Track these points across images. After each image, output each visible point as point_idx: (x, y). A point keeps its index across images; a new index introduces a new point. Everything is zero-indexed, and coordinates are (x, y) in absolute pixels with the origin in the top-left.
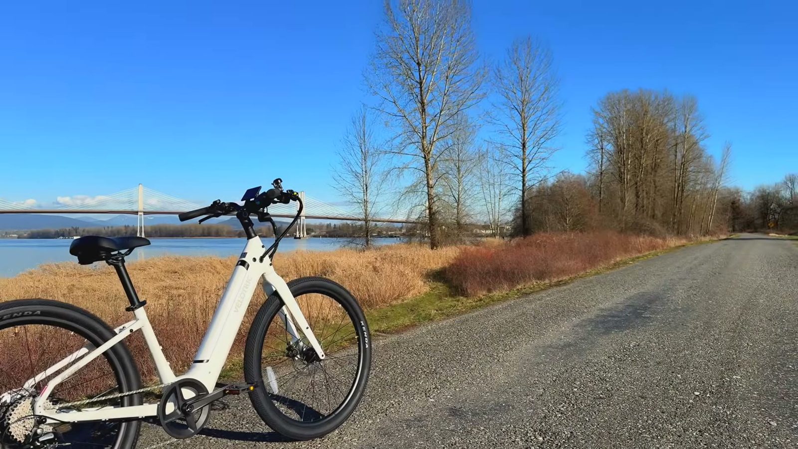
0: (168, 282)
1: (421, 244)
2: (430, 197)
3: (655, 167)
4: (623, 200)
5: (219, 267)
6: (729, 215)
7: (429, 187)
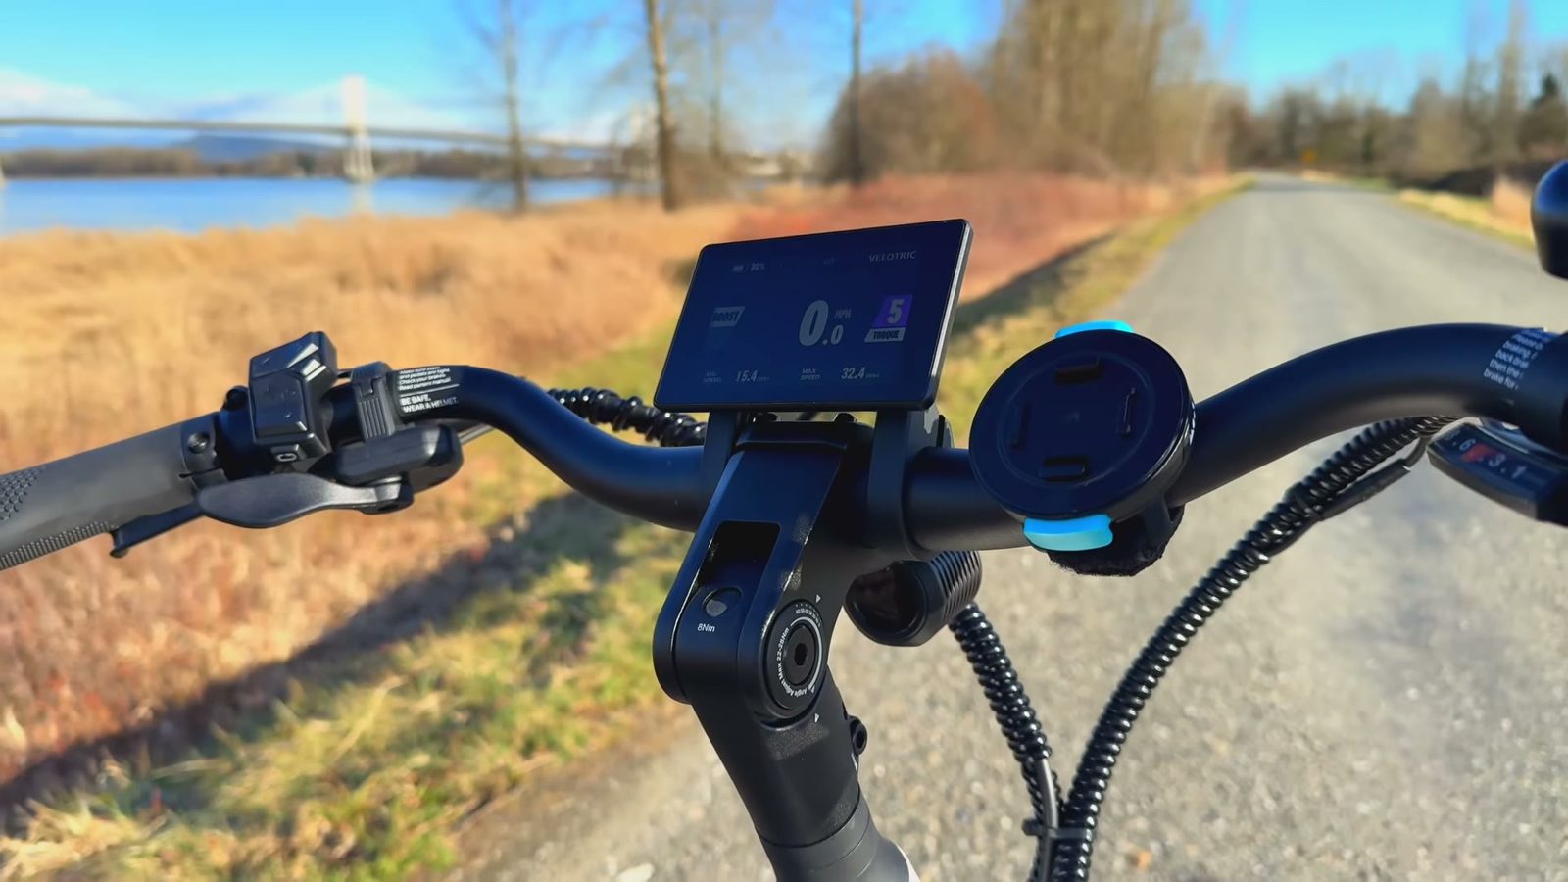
0: (65, 296)
1: (643, 199)
2: (660, 95)
3: (1102, 35)
4: (1037, 101)
5: (185, 256)
6: (1226, 136)
7: (659, 69)
